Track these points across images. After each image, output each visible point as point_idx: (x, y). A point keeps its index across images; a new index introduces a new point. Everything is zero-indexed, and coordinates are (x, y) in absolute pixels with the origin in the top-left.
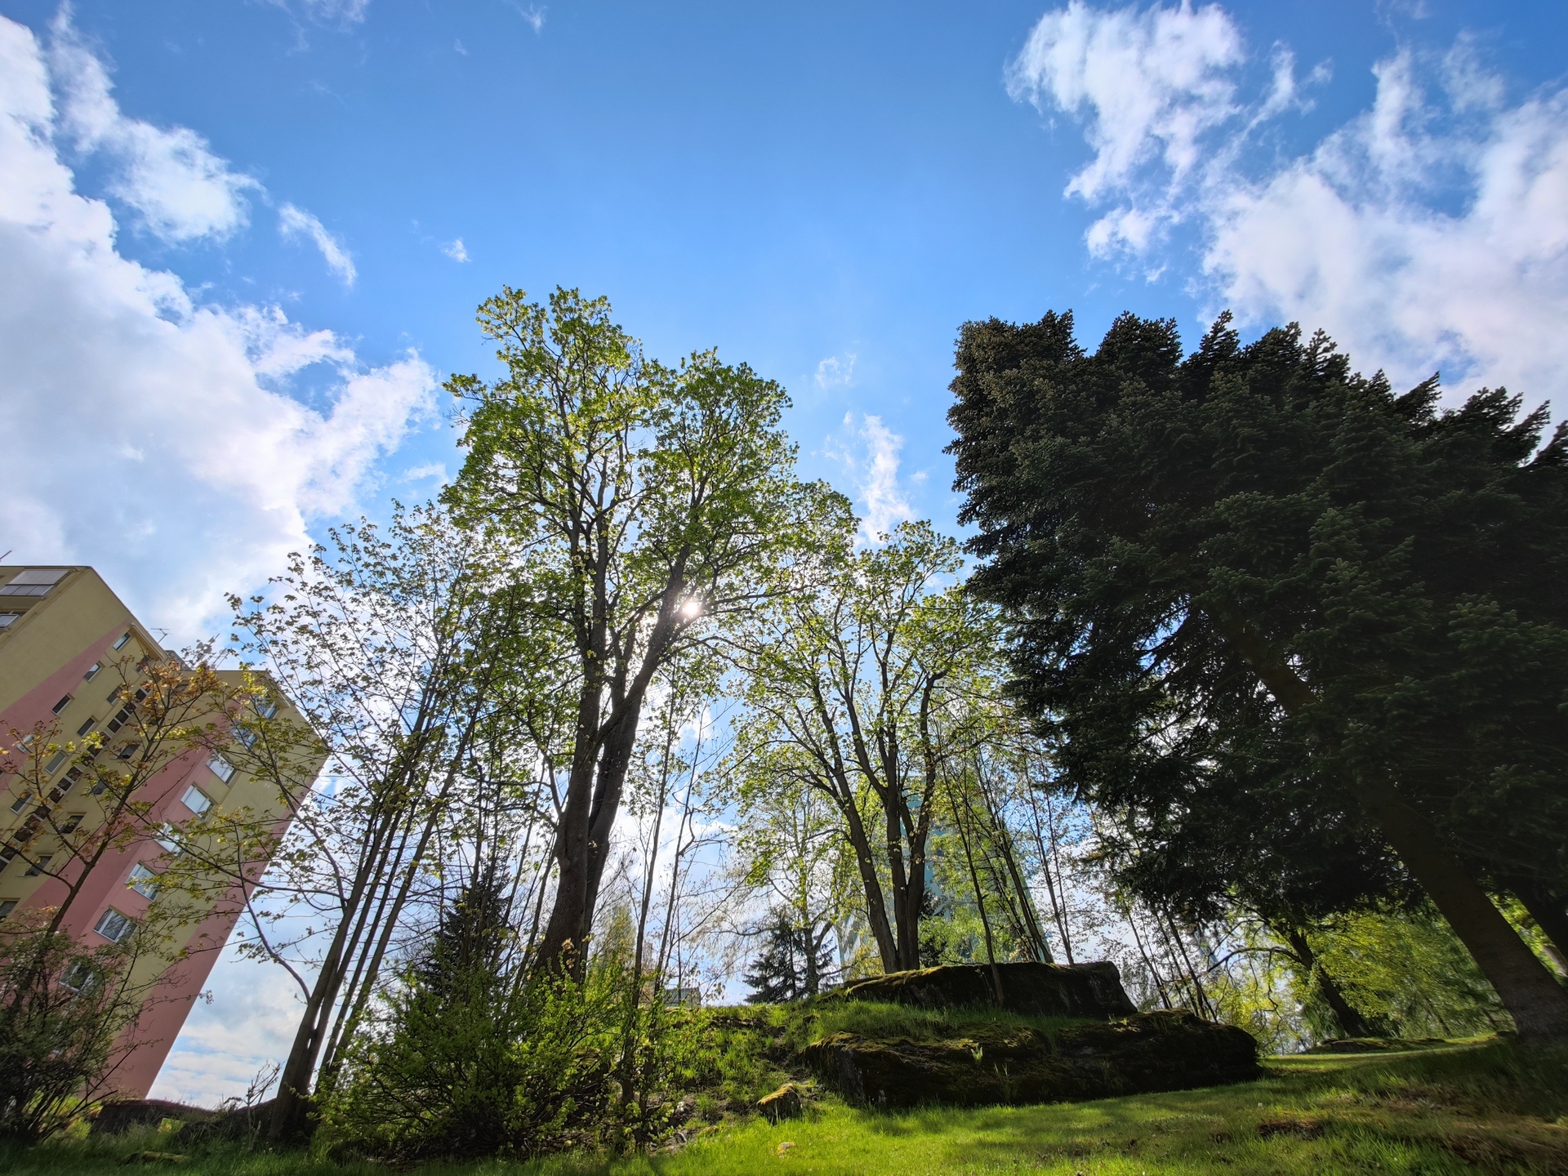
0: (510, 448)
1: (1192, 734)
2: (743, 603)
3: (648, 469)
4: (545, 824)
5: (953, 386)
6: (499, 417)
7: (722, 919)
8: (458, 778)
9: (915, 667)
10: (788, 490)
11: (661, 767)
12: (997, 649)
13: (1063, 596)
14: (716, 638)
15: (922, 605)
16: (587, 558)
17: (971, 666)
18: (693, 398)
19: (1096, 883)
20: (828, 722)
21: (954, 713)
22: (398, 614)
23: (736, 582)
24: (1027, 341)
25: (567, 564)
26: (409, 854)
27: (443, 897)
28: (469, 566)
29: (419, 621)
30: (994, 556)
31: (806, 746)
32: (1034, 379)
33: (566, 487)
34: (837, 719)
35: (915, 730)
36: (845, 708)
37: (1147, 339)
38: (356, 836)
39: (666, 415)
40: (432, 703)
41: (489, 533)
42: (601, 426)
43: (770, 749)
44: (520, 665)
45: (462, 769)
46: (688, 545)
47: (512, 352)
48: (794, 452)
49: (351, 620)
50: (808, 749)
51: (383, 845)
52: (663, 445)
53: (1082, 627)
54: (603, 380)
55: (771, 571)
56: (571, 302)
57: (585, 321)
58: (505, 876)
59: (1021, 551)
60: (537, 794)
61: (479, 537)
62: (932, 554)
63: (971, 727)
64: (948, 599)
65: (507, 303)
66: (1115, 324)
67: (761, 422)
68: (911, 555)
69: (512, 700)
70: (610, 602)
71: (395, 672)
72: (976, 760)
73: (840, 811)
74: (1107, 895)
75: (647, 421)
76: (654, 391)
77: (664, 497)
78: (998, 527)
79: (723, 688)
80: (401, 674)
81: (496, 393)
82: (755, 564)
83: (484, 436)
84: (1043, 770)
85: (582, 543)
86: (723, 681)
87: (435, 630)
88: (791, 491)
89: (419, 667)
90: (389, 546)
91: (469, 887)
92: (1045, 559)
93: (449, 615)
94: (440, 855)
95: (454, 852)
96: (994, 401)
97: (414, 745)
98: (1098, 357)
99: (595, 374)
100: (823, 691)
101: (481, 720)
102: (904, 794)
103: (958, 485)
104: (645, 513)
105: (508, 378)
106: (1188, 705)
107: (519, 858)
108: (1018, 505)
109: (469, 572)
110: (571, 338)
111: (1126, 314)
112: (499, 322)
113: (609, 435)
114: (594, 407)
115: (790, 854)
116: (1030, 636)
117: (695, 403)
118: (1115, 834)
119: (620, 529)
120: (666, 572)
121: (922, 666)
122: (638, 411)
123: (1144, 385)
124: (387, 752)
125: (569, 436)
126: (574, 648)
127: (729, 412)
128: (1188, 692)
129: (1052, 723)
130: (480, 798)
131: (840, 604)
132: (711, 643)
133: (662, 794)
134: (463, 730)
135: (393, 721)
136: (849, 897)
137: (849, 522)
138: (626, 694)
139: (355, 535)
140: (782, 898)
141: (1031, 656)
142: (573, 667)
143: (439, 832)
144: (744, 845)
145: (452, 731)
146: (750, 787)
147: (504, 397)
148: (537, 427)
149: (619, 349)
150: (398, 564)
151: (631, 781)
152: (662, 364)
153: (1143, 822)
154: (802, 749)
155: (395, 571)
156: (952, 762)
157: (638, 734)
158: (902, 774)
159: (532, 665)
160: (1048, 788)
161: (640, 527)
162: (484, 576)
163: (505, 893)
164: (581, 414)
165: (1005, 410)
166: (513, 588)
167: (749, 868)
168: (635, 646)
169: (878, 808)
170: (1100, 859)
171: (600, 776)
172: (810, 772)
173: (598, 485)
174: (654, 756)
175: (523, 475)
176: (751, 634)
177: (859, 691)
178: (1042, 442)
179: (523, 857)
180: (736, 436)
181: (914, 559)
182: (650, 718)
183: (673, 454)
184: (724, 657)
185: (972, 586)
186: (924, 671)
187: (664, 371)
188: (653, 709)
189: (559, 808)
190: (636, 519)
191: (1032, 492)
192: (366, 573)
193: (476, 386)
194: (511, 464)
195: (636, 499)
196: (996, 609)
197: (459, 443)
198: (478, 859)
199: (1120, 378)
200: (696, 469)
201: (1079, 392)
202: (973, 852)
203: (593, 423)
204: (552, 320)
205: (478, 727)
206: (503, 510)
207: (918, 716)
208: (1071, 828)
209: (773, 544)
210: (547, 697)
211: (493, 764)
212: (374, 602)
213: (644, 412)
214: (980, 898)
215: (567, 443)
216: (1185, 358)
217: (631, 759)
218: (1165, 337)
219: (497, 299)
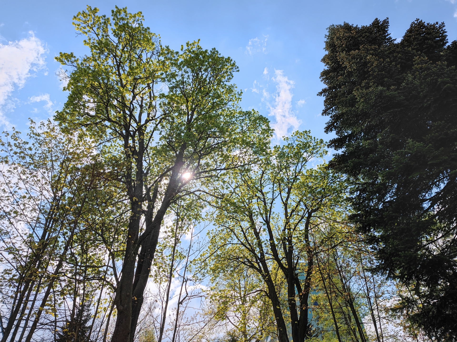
0: (91, 92)
1: (451, 243)
2: (214, 173)
3: (165, 104)
4: (109, 288)
5: (323, 60)
6: (85, 75)
7: (202, 337)
8: (64, 264)
9: (302, 206)
10: (237, 115)
11: (171, 257)
12: (345, 198)
13: (381, 170)
14: (200, 191)
15: (305, 174)
16: (133, 149)
17: (331, 206)
18: (188, 67)
19: (398, 321)
20: (257, 234)
21: (323, 230)
22: (32, 178)
23: (211, 161)
24: (363, 35)
25: (122, 153)
26: (38, 304)
27: (56, 326)
28: (70, 154)
29: (44, 182)
30: (343, 149)
31: (245, 246)
32: (367, 56)
33: (122, 113)
34: (262, 232)
35: (302, 239)
36: (265, 227)
37: (428, 34)
38: (10, 294)
39: (173, 76)
40: (50, 225)
41: (81, 137)
42: (140, 81)
43: (227, 248)
44: (97, 204)
45: (67, 259)
46: (185, 144)
47: (92, 41)
48: (240, 95)
49: (7, 182)
50: (247, 248)
51: (24, 299)
52: (172, 91)
53: (391, 186)
54: (140, 57)
55: (228, 157)
56: (123, 14)
57: (130, 25)
58: (88, 315)
59: (358, 146)
60: (106, 272)
61: (75, 138)
62: (311, 148)
63: (331, 238)
64: (319, 170)
65: (89, 15)
66: (411, 25)
67: (223, 80)
68: (300, 148)
69: (93, 223)
70: (145, 172)
71: (31, 209)
72: (335, 255)
73: (263, 281)
74: (405, 328)
75: (163, 79)
76: (167, 63)
77: (173, 119)
78: (346, 134)
79: (203, 216)
80: (34, 209)
81: (84, 62)
82: (220, 153)
83: (77, 86)
84: (370, 261)
85: (130, 142)
86: (203, 212)
87: (52, 187)
88: (238, 115)
89: (44, 206)
90: (27, 143)
91: (70, 320)
92: (371, 150)
93: (59, 179)
94: (55, 304)
95: (62, 302)
96: (346, 67)
97: (41, 247)
98: (402, 43)
99: (136, 53)
100: (254, 218)
101: (77, 234)
102: (296, 272)
103: (325, 112)
104: (163, 127)
105: (90, 55)
106: (449, 228)
107: (96, 306)
108: (357, 123)
109: (70, 157)
110: (123, 34)
111: (417, 20)
112: (84, 25)
113: (144, 86)
114: (136, 71)
115: (237, 303)
116: (363, 191)
117: (189, 70)
118: (409, 296)
119: (150, 135)
120: (174, 157)
121: (305, 205)
122: (159, 73)
123: (426, 58)
124: (26, 251)
125: (123, 86)
126: (126, 196)
127: (206, 75)
128: (449, 221)
129: (375, 237)
130: (76, 274)
131: (263, 173)
132: (197, 193)
133: (171, 271)
134: (67, 239)
135: (30, 234)
136: (268, 326)
137: (268, 131)
138: (153, 219)
139: (9, 137)
140: (233, 327)
141: (364, 201)
142: (126, 206)
143: (54, 292)
144: (214, 298)
145: (61, 239)
146: (217, 268)
147: (88, 65)
148: (106, 81)
149: (148, 40)
150: (33, 152)
151: (155, 265)
152: (171, 49)
153: (423, 289)
154: (243, 248)
155: (31, 156)
156: (322, 255)
157: (159, 240)
158: (295, 261)
159: (104, 205)
160: (373, 271)
161: (160, 134)
162: (79, 158)
163: (89, 324)
164: (129, 74)
165: (351, 72)
166: (94, 165)
167: (216, 310)
168: (158, 195)
169: (283, 279)
170: (401, 309)
171: (139, 262)
172: (248, 260)
173: (138, 112)
174: (167, 252)
175: (98, 106)
176: (217, 189)
177: (273, 218)
178: (371, 89)
179: (98, 305)
180: (210, 87)
181: (301, 150)
182: (166, 232)
183: (178, 96)
184: (203, 200)
185: (331, 165)
186: (307, 208)
187: (172, 52)
188: (167, 227)
189: (117, 279)
190: (158, 130)
191: (365, 115)
192: (15, 157)
193: (73, 59)
194: (92, 100)
195: (159, 119)
196: (344, 177)
197: (64, 89)
198: (74, 305)
199: (414, 55)
200: (190, 104)
201: (391, 62)
202: (333, 304)
203: (135, 79)
204: (113, 24)
205: (75, 237)
206: (88, 125)
207: (304, 231)
208: (385, 292)
209: (229, 143)
210: (112, 221)
211: (83, 256)
212: (20, 172)
213: (162, 74)
214: (337, 328)
215: (122, 89)
216: (449, 44)
217: (155, 254)
218: (438, 32)
219: (84, 13)
